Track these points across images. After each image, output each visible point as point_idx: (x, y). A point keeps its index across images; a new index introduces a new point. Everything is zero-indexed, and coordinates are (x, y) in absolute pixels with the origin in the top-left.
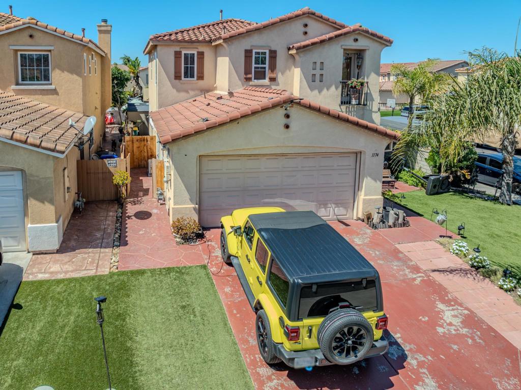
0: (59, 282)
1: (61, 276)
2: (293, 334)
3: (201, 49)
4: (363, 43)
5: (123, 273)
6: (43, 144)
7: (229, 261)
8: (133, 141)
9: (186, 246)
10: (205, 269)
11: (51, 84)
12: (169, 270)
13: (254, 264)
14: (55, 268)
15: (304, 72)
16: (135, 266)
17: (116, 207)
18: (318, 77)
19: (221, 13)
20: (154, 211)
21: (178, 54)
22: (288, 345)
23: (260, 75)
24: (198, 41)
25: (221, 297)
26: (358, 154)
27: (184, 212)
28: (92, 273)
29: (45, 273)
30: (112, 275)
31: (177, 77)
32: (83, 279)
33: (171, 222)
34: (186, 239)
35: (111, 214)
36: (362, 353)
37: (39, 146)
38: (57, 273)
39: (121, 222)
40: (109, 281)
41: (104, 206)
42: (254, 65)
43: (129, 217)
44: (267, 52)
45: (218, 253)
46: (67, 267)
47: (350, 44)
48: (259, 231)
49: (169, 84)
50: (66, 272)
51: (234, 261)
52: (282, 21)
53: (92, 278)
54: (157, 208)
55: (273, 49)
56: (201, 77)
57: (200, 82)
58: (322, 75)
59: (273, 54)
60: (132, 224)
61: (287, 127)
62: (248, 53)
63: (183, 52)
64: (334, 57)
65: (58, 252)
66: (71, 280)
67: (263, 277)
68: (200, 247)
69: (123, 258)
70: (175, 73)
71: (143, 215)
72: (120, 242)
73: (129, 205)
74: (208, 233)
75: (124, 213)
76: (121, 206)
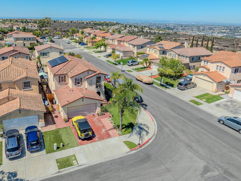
0: (48, 132)
1: (47, 131)
2: (81, 135)
5: (57, 129)
6: (43, 111)
7: (73, 125)
8: (49, 95)
10: (70, 127)
11: (31, 88)
12: (64, 128)
14: (46, 129)
15: (88, 82)
16: (59, 128)
17: (50, 115)
20: (58, 115)
21: (59, 77)
22: (81, 137)
23: (79, 83)
24: (64, 74)
25: (73, 131)
26: (96, 103)
27: (65, 117)
28: (52, 130)
29: (44, 130)
30: (55, 130)
31: (60, 82)
32: (51, 131)
33: (63, 119)
34: (66, 122)
35: (50, 117)
36: (89, 136)
37: (42, 111)
39: (52, 118)
41: (48, 115)
42: (77, 81)
43: (54, 117)
44: (80, 78)
45: (72, 124)
46: (47, 129)
47: (98, 76)
49: (58, 84)
50: (48, 130)
51: (74, 126)
52: (83, 72)
53: (53, 130)
54: (59, 114)
55: (81, 78)
56: (65, 81)
58: (92, 83)
59: (81, 79)
60: (55, 119)
61: (83, 101)
62: (76, 79)
63: (61, 76)
64: (94, 79)
65: (45, 126)
66: (49, 131)
68: (69, 123)
69: (56, 126)
70: (59, 81)
71: (57, 117)
72: (54, 123)
73: (53, 114)
74: (69, 120)
75: (52, 116)
76: (51, 115)
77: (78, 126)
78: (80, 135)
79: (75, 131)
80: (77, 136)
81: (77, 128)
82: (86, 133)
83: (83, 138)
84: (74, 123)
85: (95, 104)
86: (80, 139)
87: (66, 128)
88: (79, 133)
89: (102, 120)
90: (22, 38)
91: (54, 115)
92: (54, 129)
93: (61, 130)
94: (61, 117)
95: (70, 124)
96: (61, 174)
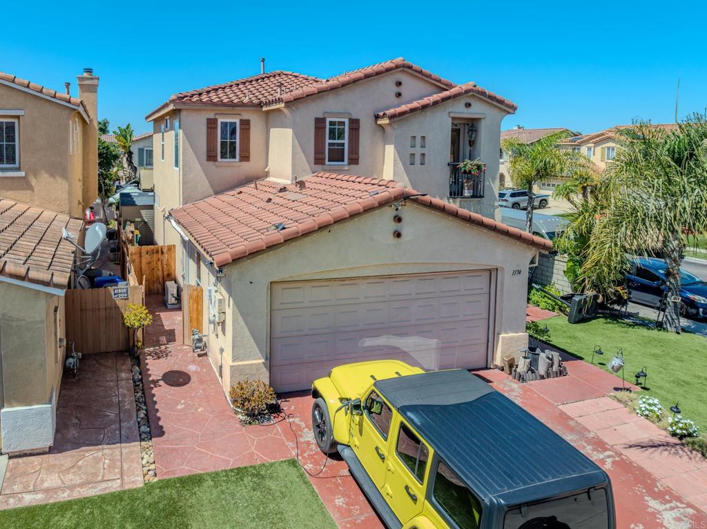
0: (63, 507)
1: (64, 496)
3: (245, 116)
4: (477, 109)
5: (165, 484)
6: (32, 275)
8: (140, 253)
9: (256, 427)
10: (296, 467)
11: (19, 169)
12: (240, 472)
13: (395, 464)
14: (52, 481)
16: (184, 469)
17: (129, 362)
18: (418, 158)
19: (262, 63)
20: (191, 368)
21: (211, 124)
23: (337, 155)
24: (242, 105)
25: (334, 516)
27: (247, 371)
28: (115, 486)
29: (34, 491)
30: (149, 488)
31: (211, 157)
32: (103, 499)
34: (254, 416)
35: (123, 375)
38: (55, 490)
39: (142, 387)
40: (149, 499)
41: (109, 363)
42: (328, 141)
43: (155, 382)
44: (347, 121)
46: (72, 478)
48: (403, 410)
49: (198, 167)
50: (72, 488)
51: (345, 453)
52: (367, 76)
53: (117, 497)
54: (193, 362)
55: (354, 117)
56: (245, 157)
57: (245, 164)
58: (423, 155)
59: (355, 124)
60: (162, 394)
61: (398, 235)
62: (320, 122)
63: (220, 120)
64: (439, 132)
65: (51, 450)
66: (84, 503)
67: (420, 489)
68: (279, 428)
69: (161, 455)
70: (208, 151)
71: (177, 379)
72: (150, 428)
73: (149, 360)
74: (287, 405)
75: (144, 372)
76: (138, 360)
85: (481, 283)
87: (255, 473)
91: (156, 368)
92: (136, 481)
94: (210, 380)
95: (294, 434)
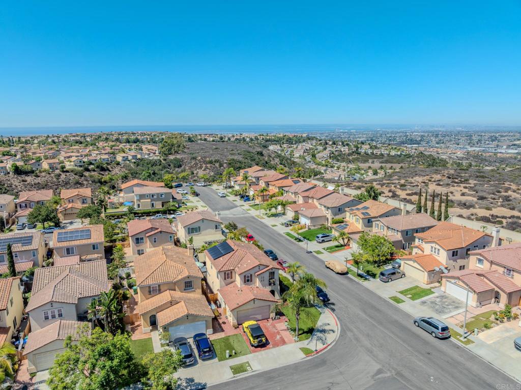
0: (217, 339)
3: (231, 272)
4: (274, 270)
5: (226, 337)
7: (244, 332)
10: (240, 333)
11: (193, 288)
12: (234, 335)
14: (214, 337)
15: (259, 280)
16: (228, 335)
20: (226, 321)
21: (225, 273)
22: (253, 343)
23: (248, 281)
24: (230, 270)
25: (244, 338)
26: (269, 305)
27: (235, 323)
31: (225, 279)
32: (220, 338)
33: (232, 325)
34: (236, 328)
35: (217, 323)
36: (262, 343)
37: (210, 316)
39: (219, 324)
42: (246, 279)
43: (221, 324)
45: (242, 330)
46: (216, 337)
47: (271, 271)
48: (249, 327)
49: (223, 282)
51: (246, 332)
52: (253, 268)
53: (222, 338)
56: (231, 278)
57: (232, 280)
58: (264, 280)
59: (251, 275)
60: (223, 325)
61: (254, 303)
62: (245, 276)
63: (227, 273)
64: (267, 276)
65: (213, 334)
68: (238, 329)
69: (225, 334)
71: (224, 323)
72: (223, 330)
73: (219, 320)
74: (239, 326)
75: (219, 322)
76: (217, 320)
77: (250, 332)
78: (252, 342)
79: (247, 338)
80: (249, 344)
81: (249, 335)
82: (259, 339)
83: (256, 345)
84: (245, 330)
85: (268, 307)
86: (253, 346)
87: (236, 335)
88: (252, 339)
89: (276, 325)
90: (150, 194)
91: (221, 321)
93: (231, 337)
94: (229, 323)
95: (240, 330)
96: (236, 378)
